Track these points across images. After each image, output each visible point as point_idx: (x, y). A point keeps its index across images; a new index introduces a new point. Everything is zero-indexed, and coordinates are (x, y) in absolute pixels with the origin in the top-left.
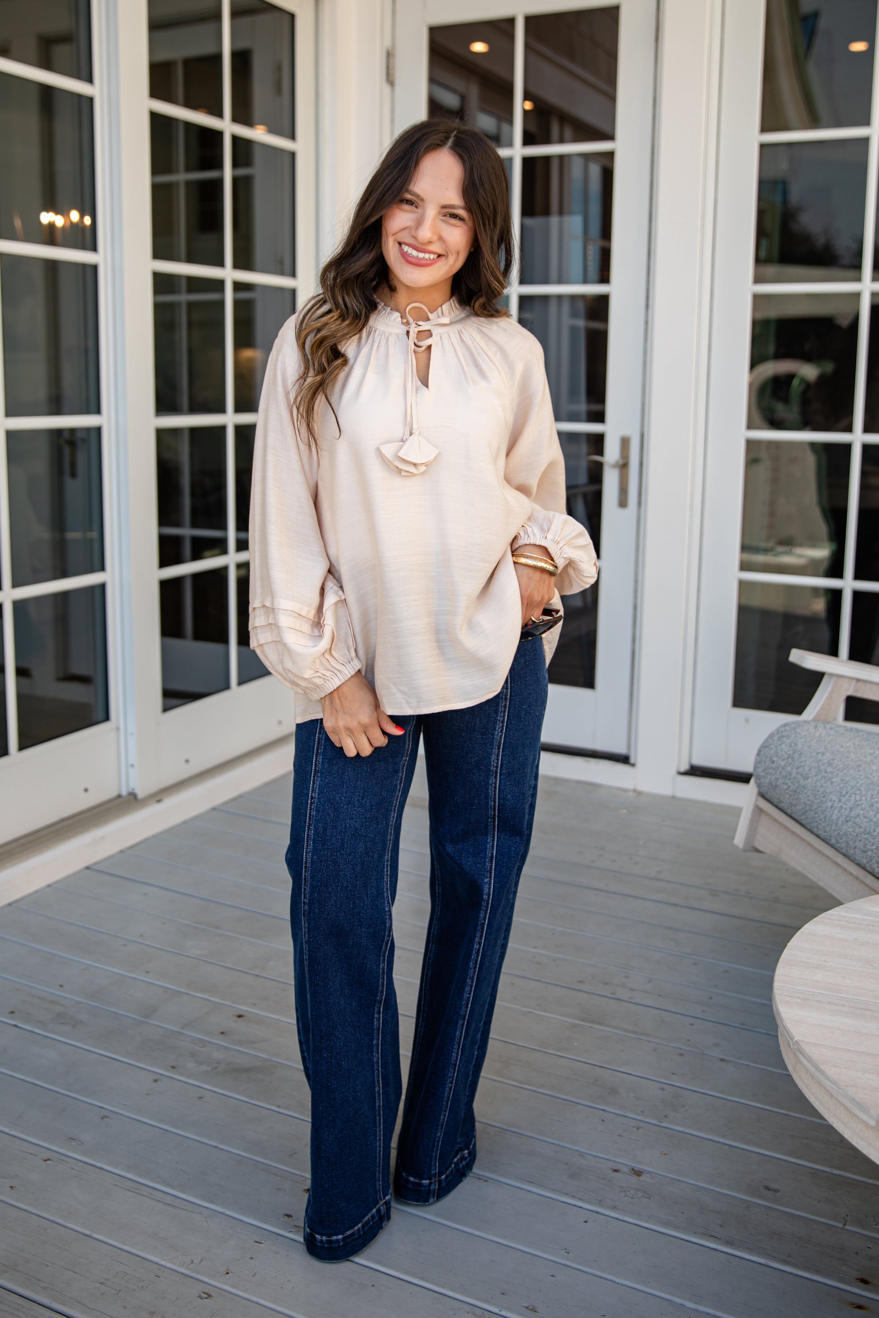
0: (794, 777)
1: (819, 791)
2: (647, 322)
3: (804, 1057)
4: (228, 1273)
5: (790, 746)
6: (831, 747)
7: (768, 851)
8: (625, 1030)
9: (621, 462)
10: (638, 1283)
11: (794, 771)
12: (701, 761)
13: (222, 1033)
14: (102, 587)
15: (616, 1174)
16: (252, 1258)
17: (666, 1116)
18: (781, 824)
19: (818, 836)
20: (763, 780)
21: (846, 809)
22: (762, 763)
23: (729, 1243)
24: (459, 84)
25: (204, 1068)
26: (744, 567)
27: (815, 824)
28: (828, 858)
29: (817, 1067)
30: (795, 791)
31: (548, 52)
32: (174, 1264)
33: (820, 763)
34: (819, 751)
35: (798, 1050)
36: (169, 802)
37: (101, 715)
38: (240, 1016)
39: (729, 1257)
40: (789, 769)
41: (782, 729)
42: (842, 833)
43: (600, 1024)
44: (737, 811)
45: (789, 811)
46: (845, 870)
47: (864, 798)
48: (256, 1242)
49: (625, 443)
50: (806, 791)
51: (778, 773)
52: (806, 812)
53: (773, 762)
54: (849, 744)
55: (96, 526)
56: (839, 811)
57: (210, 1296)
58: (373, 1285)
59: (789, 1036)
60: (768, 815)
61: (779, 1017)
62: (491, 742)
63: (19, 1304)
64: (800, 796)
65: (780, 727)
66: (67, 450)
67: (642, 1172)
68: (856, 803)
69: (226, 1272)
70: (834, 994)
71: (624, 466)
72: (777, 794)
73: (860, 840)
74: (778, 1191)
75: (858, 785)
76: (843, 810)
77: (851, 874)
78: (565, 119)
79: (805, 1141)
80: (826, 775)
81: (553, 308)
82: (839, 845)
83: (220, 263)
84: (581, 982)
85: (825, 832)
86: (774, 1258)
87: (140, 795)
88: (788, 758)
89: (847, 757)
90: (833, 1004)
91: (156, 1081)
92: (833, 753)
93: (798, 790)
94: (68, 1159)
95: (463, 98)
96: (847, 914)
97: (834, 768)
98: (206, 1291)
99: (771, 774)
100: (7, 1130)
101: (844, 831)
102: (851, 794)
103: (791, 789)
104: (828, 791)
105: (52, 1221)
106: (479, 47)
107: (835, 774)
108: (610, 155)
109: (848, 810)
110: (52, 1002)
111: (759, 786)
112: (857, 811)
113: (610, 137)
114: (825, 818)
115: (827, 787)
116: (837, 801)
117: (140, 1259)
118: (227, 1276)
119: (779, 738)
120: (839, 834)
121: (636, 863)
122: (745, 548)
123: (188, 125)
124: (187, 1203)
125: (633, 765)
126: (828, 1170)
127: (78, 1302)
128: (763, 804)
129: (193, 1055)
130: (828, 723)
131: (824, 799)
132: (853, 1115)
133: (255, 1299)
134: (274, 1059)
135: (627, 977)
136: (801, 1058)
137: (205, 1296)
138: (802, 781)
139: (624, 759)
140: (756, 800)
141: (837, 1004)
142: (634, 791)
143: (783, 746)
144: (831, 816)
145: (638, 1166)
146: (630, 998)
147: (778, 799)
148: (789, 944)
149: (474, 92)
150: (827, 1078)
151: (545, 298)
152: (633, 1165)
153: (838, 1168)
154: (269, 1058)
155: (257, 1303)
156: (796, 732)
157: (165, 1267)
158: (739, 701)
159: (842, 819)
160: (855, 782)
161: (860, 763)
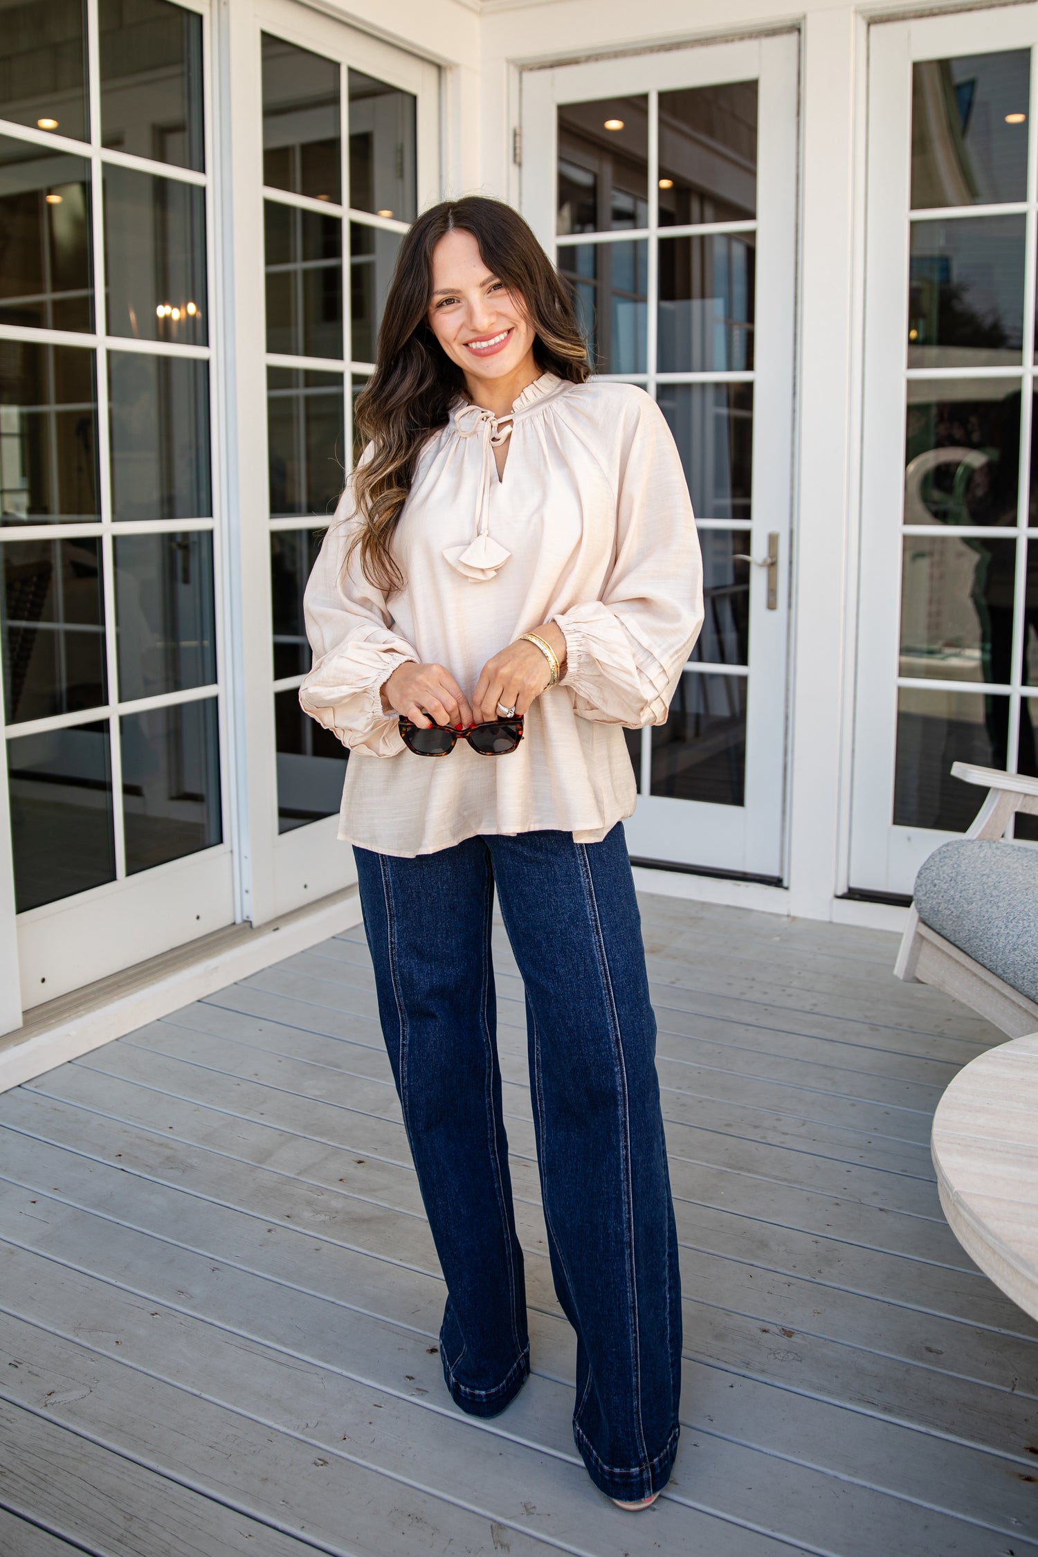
0: (958, 901)
1: (984, 917)
2: (794, 411)
3: (965, 1210)
4: (345, 1439)
5: (954, 868)
6: (998, 868)
7: (930, 982)
8: (776, 1178)
9: (769, 561)
10: (788, 1454)
11: (958, 895)
12: (858, 883)
13: (341, 1180)
14: (215, 700)
15: (764, 1334)
16: (370, 1423)
17: (820, 1272)
18: (943, 952)
19: (983, 966)
20: (924, 905)
21: (1013, 936)
22: (923, 886)
23: (887, 1409)
24: (591, 162)
25: (322, 1217)
26: (904, 671)
27: (981, 953)
28: (995, 989)
29: (978, 1221)
30: (958, 917)
31: (685, 128)
32: (288, 1428)
33: (986, 886)
34: (984, 873)
35: (958, 1202)
36: (287, 930)
37: (214, 838)
38: (360, 1162)
39: (886, 1424)
40: (952, 893)
41: (944, 849)
42: (1009, 962)
43: (749, 1171)
44: (898, 937)
45: (952, 939)
46: (1013, 1002)
47: (1032, 924)
48: (375, 1405)
49: (773, 540)
50: (970, 917)
51: (940, 897)
52: (970, 939)
53: (935, 885)
54: (1016, 865)
55: (208, 634)
56: (1005, 939)
57: (325, 1463)
58: (501, 1454)
59: (949, 1187)
60: (930, 942)
61: (938, 1165)
62: (580, 891)
63: (124, 1467)
64: (964, 922)
65: (942, 847)
66: (179, 555)
67: (793, 1333)
68: (1024, 930)
69: (343, 1437)
70: (999, 1140)
71: (772, 565)
72: (939, 921)
73: (1029, 970)
74: (941, 1353)
75: (1026, 910)
76: (1010, 938)
77: (1020, 1007)
78: (705, 197)
79: (971, 1298)
80: (991, 899)
81: (696, 396)
82: (1006, 975)
83: (339, 356)
84: (729, 1125)
85: (991, 961)
86: (937, 1426)
87: (255, 924)
88: (951, 880)
89: (1014, 879)
90: (997, 1150)
91: (270, 1231)
92: (999, 875)
93: (962, 915)
94: (176, 1314)
95: (596, 176)
96: (1013, 1052)
97: (1001, 892)
98: (321, 1457)
99: (933, 898)
100: (113, 1281)
101: (1011, 959)
102: (1018, 920)
103: (954, 914)
104: (994, 917)
105: (160, 1380)
106: (614, 125)
107: (1001, 898)
108: (752, 235)
109: (1016, 937)
110: (161, 1145)
111: (919, 911)
112: (1025, 938)
113: (751, 216)
114: (991, 946)
115: (992, 912)
116: (1003, 927)
117: (251, 1422)
118: (344, 1441)
119: (941, 859)
120: (1006, 963)
121: (790, 995)
122: (904, 650)
123: (306, 213)
124: (302, 1363)
125: (787, 888)
126: (996, 1329)
127: (186, 1466)
128: (925, 931)
129: (309, 1203)
130: (994, 842)
131: (989, 926)
132: (1017, 1272)
133: (374, 1467)
134: (397, 1209)
135: (778, 1120)
136: (961, 1210)
137: (321, 1462)
138: (965, 906)
139: (777, 882)
140: (917, 926)
141: (1001, 1151)
142: (788, 916)
143: (945, 868)
144: (997, 943)
145: (789, 1326)
146: (782, 1143)
147: (941, 925)
148: (949, 1085)
149: (607, 171)
150: (989, 1232)
151: (687, 387)
152: (783, 1324)
153: (1008, 1328)
154: (391, 1207)
155: (376, 1471)
156: (959, 852)
157: (279, 1431)
158: (900, 818)
159: (1008, 947)
160: (1023, 907)
161: (1028, 886)
